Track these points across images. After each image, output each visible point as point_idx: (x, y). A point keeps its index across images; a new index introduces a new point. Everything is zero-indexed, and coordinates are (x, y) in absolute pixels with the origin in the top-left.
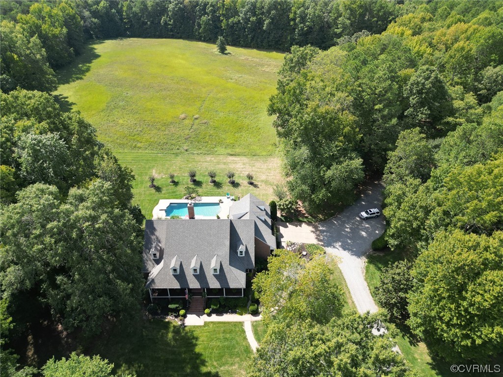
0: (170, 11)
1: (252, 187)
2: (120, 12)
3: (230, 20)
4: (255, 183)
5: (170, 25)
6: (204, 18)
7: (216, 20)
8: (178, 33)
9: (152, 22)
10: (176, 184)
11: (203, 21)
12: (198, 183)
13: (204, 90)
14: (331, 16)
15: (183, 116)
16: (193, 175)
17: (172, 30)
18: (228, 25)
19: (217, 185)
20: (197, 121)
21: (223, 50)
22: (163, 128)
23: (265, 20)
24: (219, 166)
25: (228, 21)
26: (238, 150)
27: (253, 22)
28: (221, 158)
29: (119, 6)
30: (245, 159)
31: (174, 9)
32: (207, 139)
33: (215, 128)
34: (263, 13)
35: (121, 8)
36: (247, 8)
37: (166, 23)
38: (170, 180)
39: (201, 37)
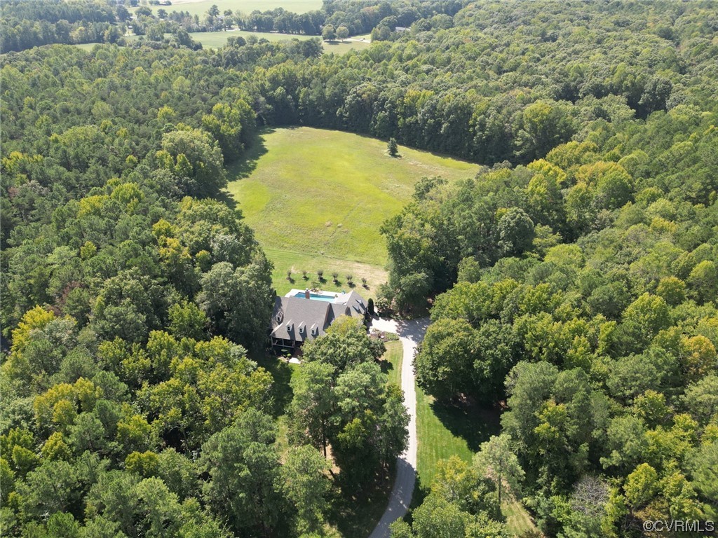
0: (347, 103)
1: (364, 289)
2: (296, 98)
3: (407, 120)
4: (368, 286)
5: (345, 117)
6: (381, 114)
7: (393, 118)
8: (353, 126)
9: (327, 112)
10: (306, 279)
11: (380, 117)
12: (323, 281)
13: (356, 199)
14: (512, 127)
15: (328, 223)
16: (320, 274)
17: (346, 123)
18: (405, 124)
19: (338, 284)
20: (339, 229)
21: (393, 152)
22: (309, 233)
23: (443, 123)
25: (405, 120)
26: (365, 258)
27: (430, 124)
28: (349, 263)
29: (297, 92)
30: (368, 267)
31: (351, 101)
32: (342, 247)
33: (353, 237)
34: (442, 116)
35: (298, 94)
36: (426, 108)
37: (341, 115)
38: (303, 276)
39: (376, 132)
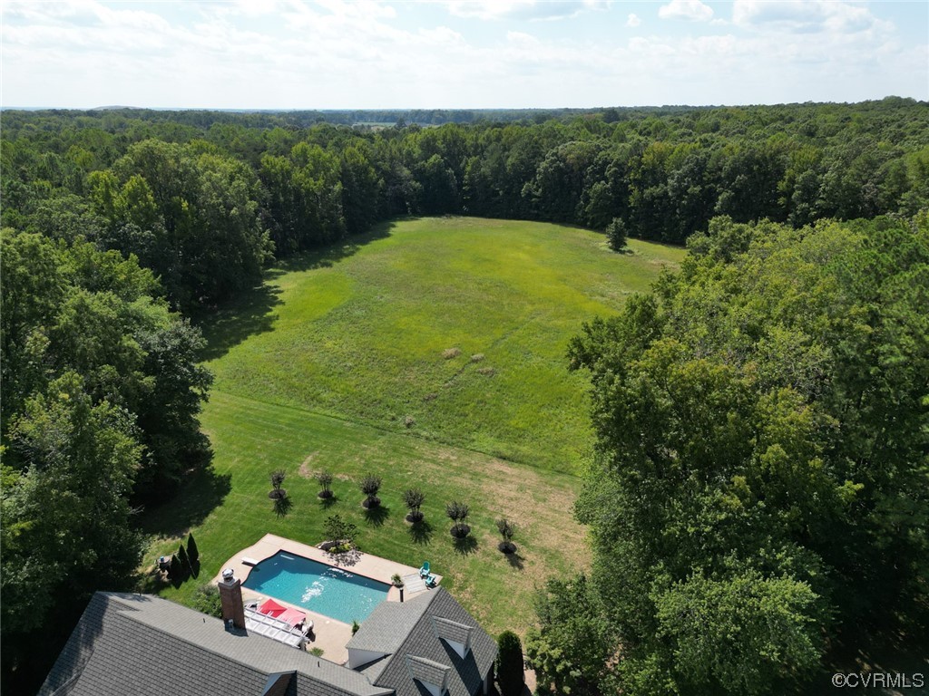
0: (540, 173)
1: (504, 562)
2: (459, 174)
3: (647, 192)
4: (522, 551)
5: (536, 197)
6: (598, 187)
7: (621, 191)
8: (548, 212)
9: (507, 193)
10: (328, 499)
11: (595, 192)
12: (376, 512)
13: (529, 308)
14: (881, 190)
15: (451, 351)
16: (371, 490)
17: (537, 207)
18: (641, 201)
19: (420, 529)
20: (474, 366)
21: (617, 245)
23: (720, 193)
24: (458, 479)
25: (643, 193)
26: (525, 449)
27: (693, 195)
28: (475, 459)
29: (462, 165)
30: (530, 476)
31: (546, 169)
32: (467, 410)
33: (503, 388)
34: (719, 180)
35: (464, 168)
36: (685, 168)
37: (529, 195)
38: (321, 490)
39: (587, 220)
